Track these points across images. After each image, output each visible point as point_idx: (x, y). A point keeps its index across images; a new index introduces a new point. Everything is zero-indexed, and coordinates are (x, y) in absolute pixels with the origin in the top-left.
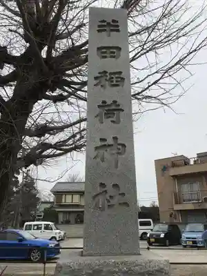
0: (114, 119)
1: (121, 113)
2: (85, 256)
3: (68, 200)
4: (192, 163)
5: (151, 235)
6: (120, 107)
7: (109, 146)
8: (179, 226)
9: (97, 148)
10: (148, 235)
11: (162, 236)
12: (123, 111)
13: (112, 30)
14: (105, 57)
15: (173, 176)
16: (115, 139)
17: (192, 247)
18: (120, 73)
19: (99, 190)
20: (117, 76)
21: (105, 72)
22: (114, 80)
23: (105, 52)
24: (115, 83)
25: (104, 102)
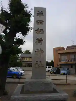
0: (40, 43)
1: (43, 42)
2: (32, 79)
3: (25, 59)
4: (65, 49)
5: (52, 71)
6: (43, 40)
7: (39, 51)
8: (60, 69)
9: (36, 52)
10: (51, 71)
11: (55, 71)
12: (43, 41)
13: (41, 15)
14: (39, 24)
15: (59, 53)
16: (41, 49)
17: (63, 75)
18: (43, 29)
19: (36, 63)
20: (42, 30)
21: (39, 29)
22: (41, 31)
23: (39, 22)
24: (41, 32)
25: (38, 38)
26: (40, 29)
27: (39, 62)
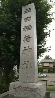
12: (31, 37)
13: (29, 12)
14: (26, 21)
16: (29, 47)
25: (26, 36)
26: (28, 26)
27: (26, 62)
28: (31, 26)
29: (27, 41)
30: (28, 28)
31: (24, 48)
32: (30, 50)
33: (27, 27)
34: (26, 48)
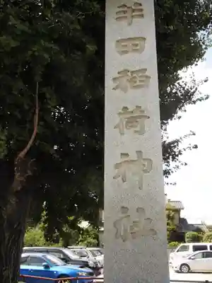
0: (138, 129)
1: (147, 121)
6: (146, 114)
9: (117, 165)
12: (148, 117)
13: (135, 17)
14: (126, 52)
16: (139, 153)
18: (145, 70)
19: (121, 215)
20: (140, 75)
21: (126, 71)
22: (138, 80)
24: (138, 83)
25: (125, 108)
26: (133, 72)
28: (147, 73)
29: (133, 129)
30: (132, 80)
31: (122, 154)
32: (144, 165)
33: (129, 74)
34: (127, 155)
